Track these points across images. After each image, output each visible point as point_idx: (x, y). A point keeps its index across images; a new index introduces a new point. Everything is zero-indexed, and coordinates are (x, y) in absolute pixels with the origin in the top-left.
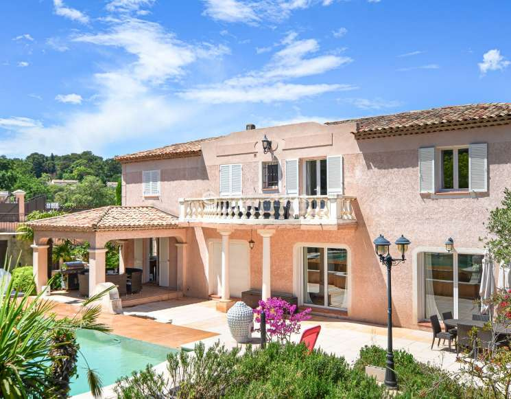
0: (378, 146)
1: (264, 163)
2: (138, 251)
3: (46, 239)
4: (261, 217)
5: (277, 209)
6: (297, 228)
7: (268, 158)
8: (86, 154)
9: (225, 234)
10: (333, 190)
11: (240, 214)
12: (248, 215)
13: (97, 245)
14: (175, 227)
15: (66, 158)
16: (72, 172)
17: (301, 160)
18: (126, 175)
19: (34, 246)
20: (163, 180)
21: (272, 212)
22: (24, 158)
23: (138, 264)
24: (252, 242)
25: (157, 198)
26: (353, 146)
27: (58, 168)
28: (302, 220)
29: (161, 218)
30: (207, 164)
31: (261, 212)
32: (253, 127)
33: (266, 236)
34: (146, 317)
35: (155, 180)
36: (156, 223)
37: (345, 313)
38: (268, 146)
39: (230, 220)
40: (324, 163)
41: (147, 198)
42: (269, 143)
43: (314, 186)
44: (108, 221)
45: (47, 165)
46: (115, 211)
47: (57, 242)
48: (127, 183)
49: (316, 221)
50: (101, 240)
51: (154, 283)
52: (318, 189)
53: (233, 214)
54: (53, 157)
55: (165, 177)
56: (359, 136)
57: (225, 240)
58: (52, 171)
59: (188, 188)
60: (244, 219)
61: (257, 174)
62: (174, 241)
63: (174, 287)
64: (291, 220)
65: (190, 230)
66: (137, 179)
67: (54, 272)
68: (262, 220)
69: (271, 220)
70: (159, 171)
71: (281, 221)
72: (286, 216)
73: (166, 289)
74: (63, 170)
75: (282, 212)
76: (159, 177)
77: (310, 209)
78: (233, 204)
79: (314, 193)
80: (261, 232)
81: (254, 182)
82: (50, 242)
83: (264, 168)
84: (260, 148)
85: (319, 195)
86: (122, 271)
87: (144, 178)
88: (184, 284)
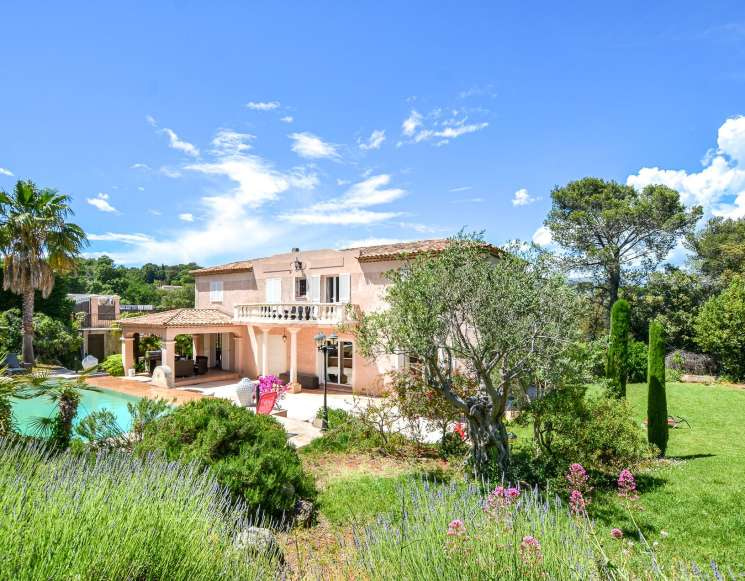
0: (376, 267)
1: (297, 278)
2: (207, 343)
3: (132, 334)
4: (289, 318)
5: (301, 312)
6: (315, 327)
7: (299, 274)
8: (191, 265)
9: (266, 331)
10: (344, 298)
11: (280, 316)
12: (286, 317)
13: (168, 339)
14: (231, 325)
15: (174, 268)
16: (179, 279)
17: (322, 277)
18: (198, 285)
19: (122, 338)
20: (225, 289)
21: (297, 314)
22: (140, 268)
23: (206, 353)
24: (285, 336)
25: (220, 303)
26: (357, 267)
27: (167, 275)
28: (318, 321)
29: (222, 318)
30: (257, 278)
31: (289, 315)
32: (297, 250)
33: (293, 332)
34: (197, 391)
35: (219, 290)
36: (216, 322)
37: (351, 388)
38: (300, 265)
39: (271, 320)
40: (338, 279)
41: (214, 303)
42: (300, 264)
43: (332, 296)
44: (178, 321)
45: (158, 273)
46: (185, 313)
47: (143, 336)
48: (199, 291)
49: (328, 321)
50: (171, 334)
51: (218, 368)
52: (334, 298)
53: (274, 316)
54: (163, 267)
55: (228, 287)
56: (362, 260)
57: (265, 335)
58: (162, 278)
59: (243, 296)
60: (277, 320)
61: (291, 285)
62: (233, 335)
63: (232, 370)
64: (311, 320)
65: (244, 328)
66: (206, 288)
67: (141, 358)
68: (289, 321)
69: (296, 320)
70: (222, 283)
71: (304, 321)
72: (308, 318)
73: (226, 371)
74: (171, 278)
75: (304, 315)
76: (222, 287)
77: (324, 313)
78: (274, 308)
79: (332, 301)
80: (290, 329)
81: (289, 292)
82: (136, 336)
83: (297, 282)
84: (293, 267)
85: (335, 302)
86: (194, 358)
87: (211, 287)
88: (240, 367)
